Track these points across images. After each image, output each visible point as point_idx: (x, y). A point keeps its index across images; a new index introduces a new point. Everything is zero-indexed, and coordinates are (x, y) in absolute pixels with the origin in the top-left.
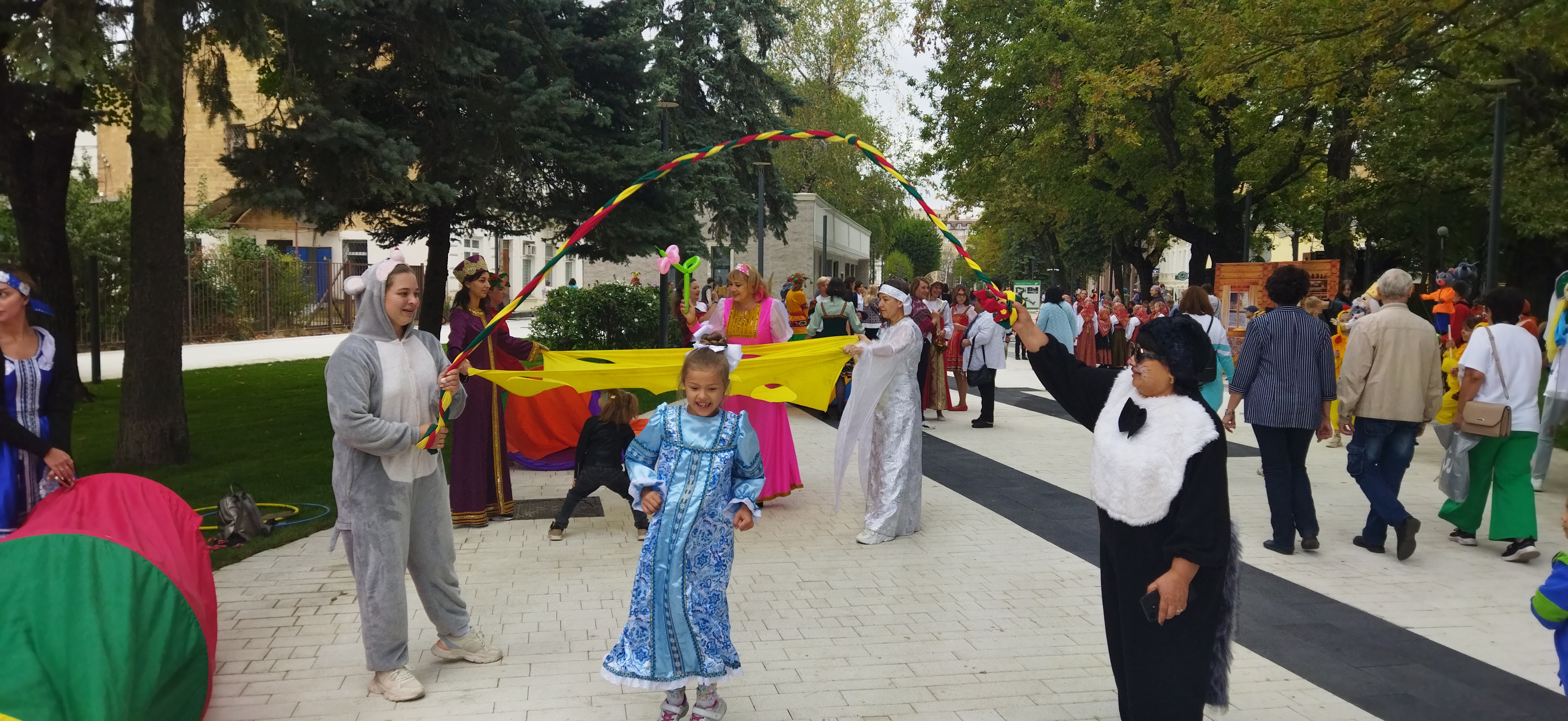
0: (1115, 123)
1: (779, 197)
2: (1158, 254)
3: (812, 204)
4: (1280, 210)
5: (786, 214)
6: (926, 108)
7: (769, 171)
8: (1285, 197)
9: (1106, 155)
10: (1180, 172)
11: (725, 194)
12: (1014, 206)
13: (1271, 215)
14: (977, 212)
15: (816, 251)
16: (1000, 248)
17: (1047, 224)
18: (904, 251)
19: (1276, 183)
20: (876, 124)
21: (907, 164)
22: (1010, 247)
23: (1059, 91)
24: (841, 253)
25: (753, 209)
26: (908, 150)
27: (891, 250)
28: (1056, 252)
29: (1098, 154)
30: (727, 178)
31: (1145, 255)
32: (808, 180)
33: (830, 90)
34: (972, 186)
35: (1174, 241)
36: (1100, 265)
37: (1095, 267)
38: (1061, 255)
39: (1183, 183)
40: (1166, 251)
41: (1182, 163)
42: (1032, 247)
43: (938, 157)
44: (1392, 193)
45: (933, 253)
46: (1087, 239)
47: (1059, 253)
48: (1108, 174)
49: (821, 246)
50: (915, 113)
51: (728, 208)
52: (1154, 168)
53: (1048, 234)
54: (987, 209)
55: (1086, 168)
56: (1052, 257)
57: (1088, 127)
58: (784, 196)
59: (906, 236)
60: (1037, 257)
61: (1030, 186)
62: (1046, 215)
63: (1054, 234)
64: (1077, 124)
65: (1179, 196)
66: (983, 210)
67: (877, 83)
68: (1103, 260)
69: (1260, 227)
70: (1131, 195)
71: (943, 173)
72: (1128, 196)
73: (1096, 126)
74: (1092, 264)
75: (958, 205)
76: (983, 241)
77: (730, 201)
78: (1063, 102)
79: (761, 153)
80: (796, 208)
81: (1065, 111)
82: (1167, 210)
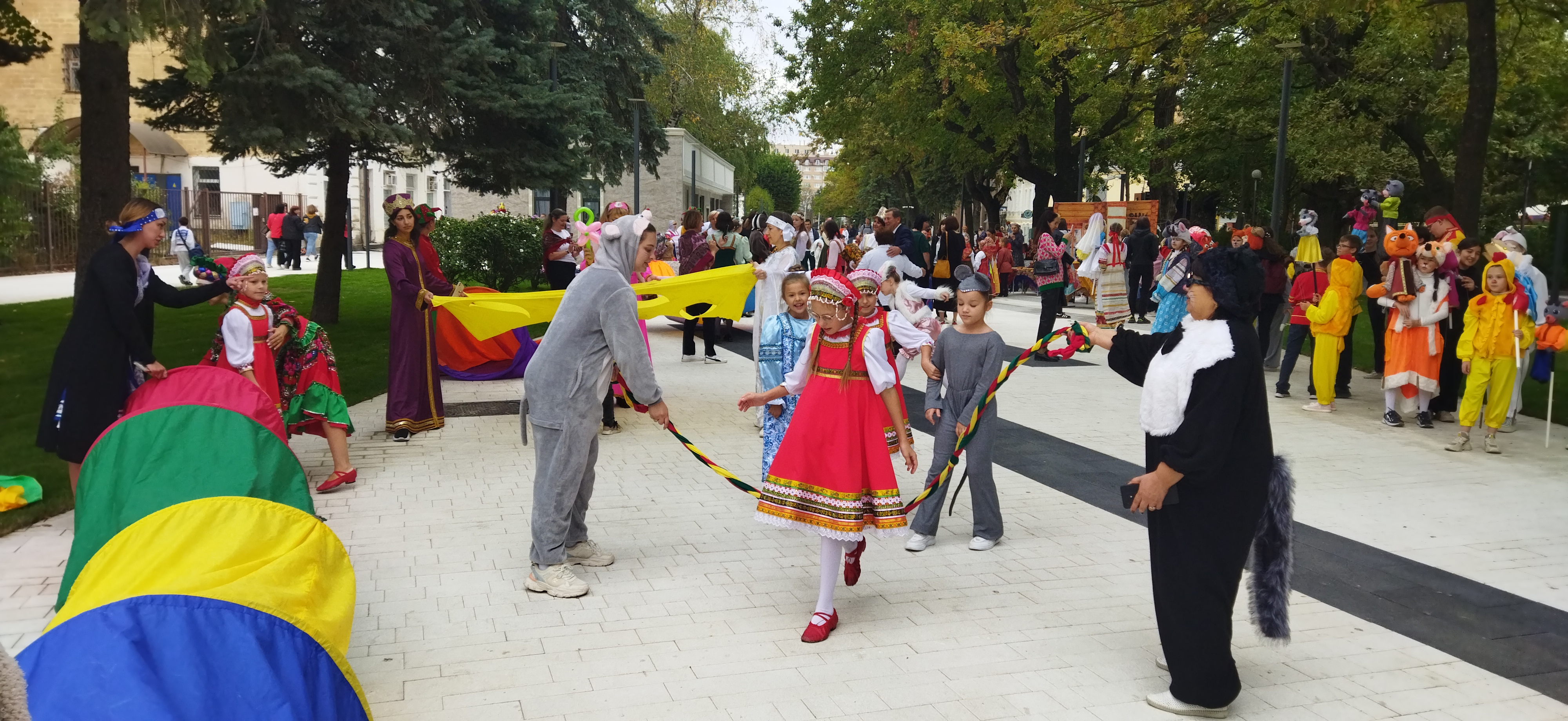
0: (966, 71)
1: (651, 132)
2: (1004, 193)
3: (681, 139)
4: (1113, 152)
5: (658, 149)
6: (791, 48)
7: (643, 107)
8: (1118, 140)
9: (958, 99)
10: (1024, 117)
11: (599, 128)
12: (872, 144)
13: (1106, 157)
14: (836, 149)
15: (686, 187)
16: (858, 185)
17: (902, 163)
18: (765, 186)
19: (1108, 128)
20: (741, 60)
21: (772, 102)
22: (868, 184)
23: (916, 38)
24: (707, 188)
25: (627, 144)
26: (772, 87)
27: (753, 185)
28: (911, 189)
29: (950, 98)
30: (601, 113)
31: (993, 194)
32: (675, 114)
33: (696, 25)
34: (835, 126)
35: (1020, 181)
36: (952, 202)
37: (947, 204)
38: (915, 193)
39: (1027, 127)
40: (1011, 190)
41: (1026, 108)
42: (889, 185)
43: (802, 95)
44: (1205, 141)
45: (793, 189)
46: (941, 178)
47: (914, 191)
48: (959, 116)
49: (690, 181)
50: (780, 52)
51: (602, 142)
52: (1002, 111)
53: (904, 172)
54: (846, 146)
55: (940, 112)
56: (907, 195)
57: (942, 74)
58: (656, 131)
59: (766, 172)
60: (892, 195)
61: (887, 125)
62: (904, 155)
63: (909, 172)
64: (932, 69)
65: (1023, 139)
66: (841, 147)
67: (741, 20)
68: (955, 198)
69: (1097, 168)
70: (981, 137)
71: (807, 111)
72: (977, 138)
73: (950, 73)
74: (945, 202)
75: (819, 142)
76: (841, 178)
77: (604, 136)
78: (920, 49)
79: (634, 89)
80: (668, 143)
81: (922, 56)
82: (1013, 152)
